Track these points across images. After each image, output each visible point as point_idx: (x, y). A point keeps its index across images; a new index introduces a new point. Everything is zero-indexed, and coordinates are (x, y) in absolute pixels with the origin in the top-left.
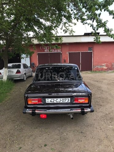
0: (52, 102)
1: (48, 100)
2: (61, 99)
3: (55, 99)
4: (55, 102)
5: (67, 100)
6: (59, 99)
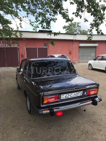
0: (67, 98)
1: (63, 96)
2: (75, 93)
3: (70, 94)
4: (70, 97)
5: (80, 94)
6: (73, 94)
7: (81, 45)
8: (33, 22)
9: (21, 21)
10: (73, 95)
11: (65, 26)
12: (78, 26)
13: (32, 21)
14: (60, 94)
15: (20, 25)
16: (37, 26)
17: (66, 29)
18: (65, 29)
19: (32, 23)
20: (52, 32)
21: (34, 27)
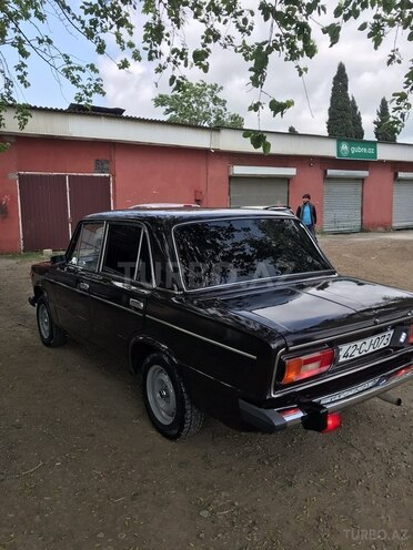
2: (374, 339)
3: (359, 344)
4: (356, 354)
5: (385, 341)
6: (368, 341)
7: (239, 170)
8: (80, 69)
9: (24, 54)
10: (368, 346)
11: (161, 96)
12: (216, 100)
13: (75, 62)
14: (334, 344)
15: (20, 74)
16: (96, 87)
17: (168, 107)
18: (164, 109)
19: (75, 73)
20: (124, 114)
21: (80, 90)
